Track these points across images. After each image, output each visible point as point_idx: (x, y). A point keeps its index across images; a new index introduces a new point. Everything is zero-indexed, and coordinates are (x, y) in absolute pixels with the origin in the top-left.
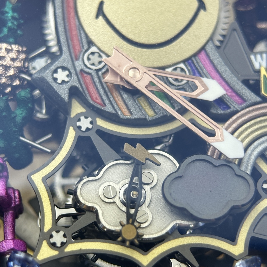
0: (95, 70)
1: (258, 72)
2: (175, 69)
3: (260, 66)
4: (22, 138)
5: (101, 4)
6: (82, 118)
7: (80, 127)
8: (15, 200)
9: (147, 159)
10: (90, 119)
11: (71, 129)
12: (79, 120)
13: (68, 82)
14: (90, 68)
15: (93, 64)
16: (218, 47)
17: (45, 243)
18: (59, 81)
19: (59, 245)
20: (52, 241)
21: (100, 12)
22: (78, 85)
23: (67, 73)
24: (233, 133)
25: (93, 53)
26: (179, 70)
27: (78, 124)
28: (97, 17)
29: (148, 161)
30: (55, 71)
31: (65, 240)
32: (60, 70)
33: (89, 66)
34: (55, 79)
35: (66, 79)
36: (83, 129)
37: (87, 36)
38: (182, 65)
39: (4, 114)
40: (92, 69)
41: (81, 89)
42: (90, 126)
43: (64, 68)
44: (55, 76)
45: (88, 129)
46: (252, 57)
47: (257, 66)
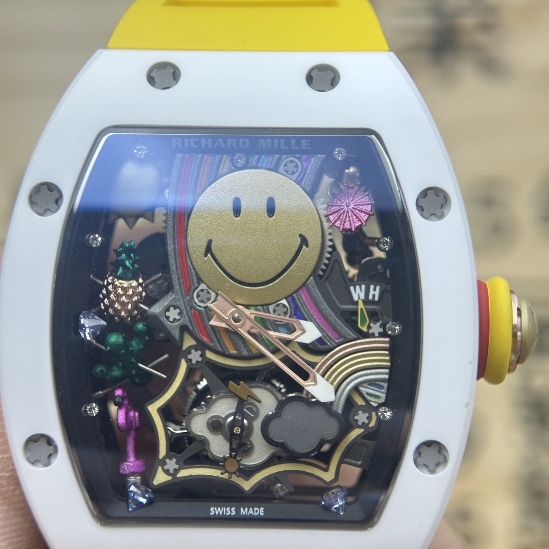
0: (204, 307)
1: (356, 303)
2: (278, 305)
3: (359, 298)
4: (140, 365)
5: (210, 242)
6: (193, 351)
7: (191, 360)
8: (135, 423)
9: (249, 396)
10: (199, 352)
11: (183, 361)
12: (190, 353)
13: (179, 320)
14: (199, 306)
15: (202, 301)
16: (320, 277)
17: (160, 468)
18: (171, 319)
19: (172, 471)
20: (166, 468)
21: (208, 250)
22: (189, 324)
23: (178, 311)
24: (323, 376)
25: (202, 290)
26: (281, 305)
27: (189, 357)
28: (206, 255)
29: (249, 398)
30: (168, 310)
31: (177, 467)
32: (172, 308)
33: (198, 303)
34: (168, 318)
35: (178, 317)
36: (194, 362)
37: (197, 274)
38: (284, 302)
39: (123, 351)
40: (201, 307)
41: (191, 328)
42: (200, 359)
43: (175, 307)
44: (167, 314)
45: (197, 362)
46: (352, 288)
47: (355, 298)
